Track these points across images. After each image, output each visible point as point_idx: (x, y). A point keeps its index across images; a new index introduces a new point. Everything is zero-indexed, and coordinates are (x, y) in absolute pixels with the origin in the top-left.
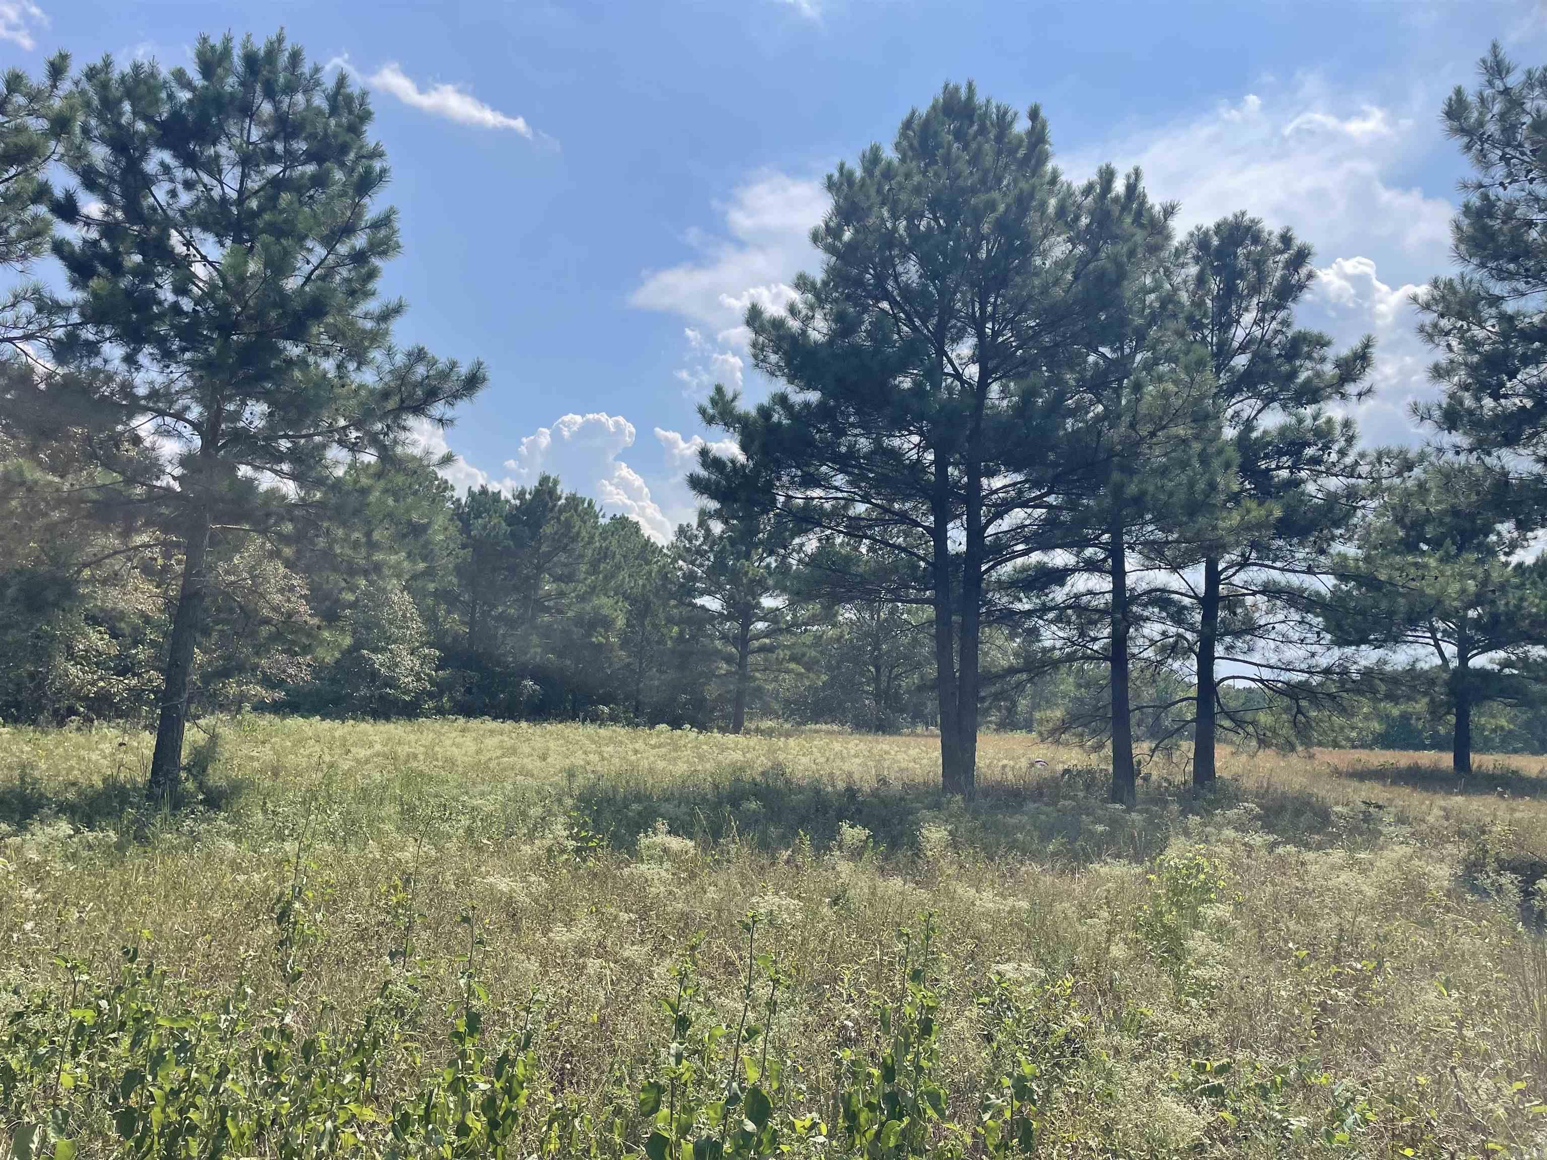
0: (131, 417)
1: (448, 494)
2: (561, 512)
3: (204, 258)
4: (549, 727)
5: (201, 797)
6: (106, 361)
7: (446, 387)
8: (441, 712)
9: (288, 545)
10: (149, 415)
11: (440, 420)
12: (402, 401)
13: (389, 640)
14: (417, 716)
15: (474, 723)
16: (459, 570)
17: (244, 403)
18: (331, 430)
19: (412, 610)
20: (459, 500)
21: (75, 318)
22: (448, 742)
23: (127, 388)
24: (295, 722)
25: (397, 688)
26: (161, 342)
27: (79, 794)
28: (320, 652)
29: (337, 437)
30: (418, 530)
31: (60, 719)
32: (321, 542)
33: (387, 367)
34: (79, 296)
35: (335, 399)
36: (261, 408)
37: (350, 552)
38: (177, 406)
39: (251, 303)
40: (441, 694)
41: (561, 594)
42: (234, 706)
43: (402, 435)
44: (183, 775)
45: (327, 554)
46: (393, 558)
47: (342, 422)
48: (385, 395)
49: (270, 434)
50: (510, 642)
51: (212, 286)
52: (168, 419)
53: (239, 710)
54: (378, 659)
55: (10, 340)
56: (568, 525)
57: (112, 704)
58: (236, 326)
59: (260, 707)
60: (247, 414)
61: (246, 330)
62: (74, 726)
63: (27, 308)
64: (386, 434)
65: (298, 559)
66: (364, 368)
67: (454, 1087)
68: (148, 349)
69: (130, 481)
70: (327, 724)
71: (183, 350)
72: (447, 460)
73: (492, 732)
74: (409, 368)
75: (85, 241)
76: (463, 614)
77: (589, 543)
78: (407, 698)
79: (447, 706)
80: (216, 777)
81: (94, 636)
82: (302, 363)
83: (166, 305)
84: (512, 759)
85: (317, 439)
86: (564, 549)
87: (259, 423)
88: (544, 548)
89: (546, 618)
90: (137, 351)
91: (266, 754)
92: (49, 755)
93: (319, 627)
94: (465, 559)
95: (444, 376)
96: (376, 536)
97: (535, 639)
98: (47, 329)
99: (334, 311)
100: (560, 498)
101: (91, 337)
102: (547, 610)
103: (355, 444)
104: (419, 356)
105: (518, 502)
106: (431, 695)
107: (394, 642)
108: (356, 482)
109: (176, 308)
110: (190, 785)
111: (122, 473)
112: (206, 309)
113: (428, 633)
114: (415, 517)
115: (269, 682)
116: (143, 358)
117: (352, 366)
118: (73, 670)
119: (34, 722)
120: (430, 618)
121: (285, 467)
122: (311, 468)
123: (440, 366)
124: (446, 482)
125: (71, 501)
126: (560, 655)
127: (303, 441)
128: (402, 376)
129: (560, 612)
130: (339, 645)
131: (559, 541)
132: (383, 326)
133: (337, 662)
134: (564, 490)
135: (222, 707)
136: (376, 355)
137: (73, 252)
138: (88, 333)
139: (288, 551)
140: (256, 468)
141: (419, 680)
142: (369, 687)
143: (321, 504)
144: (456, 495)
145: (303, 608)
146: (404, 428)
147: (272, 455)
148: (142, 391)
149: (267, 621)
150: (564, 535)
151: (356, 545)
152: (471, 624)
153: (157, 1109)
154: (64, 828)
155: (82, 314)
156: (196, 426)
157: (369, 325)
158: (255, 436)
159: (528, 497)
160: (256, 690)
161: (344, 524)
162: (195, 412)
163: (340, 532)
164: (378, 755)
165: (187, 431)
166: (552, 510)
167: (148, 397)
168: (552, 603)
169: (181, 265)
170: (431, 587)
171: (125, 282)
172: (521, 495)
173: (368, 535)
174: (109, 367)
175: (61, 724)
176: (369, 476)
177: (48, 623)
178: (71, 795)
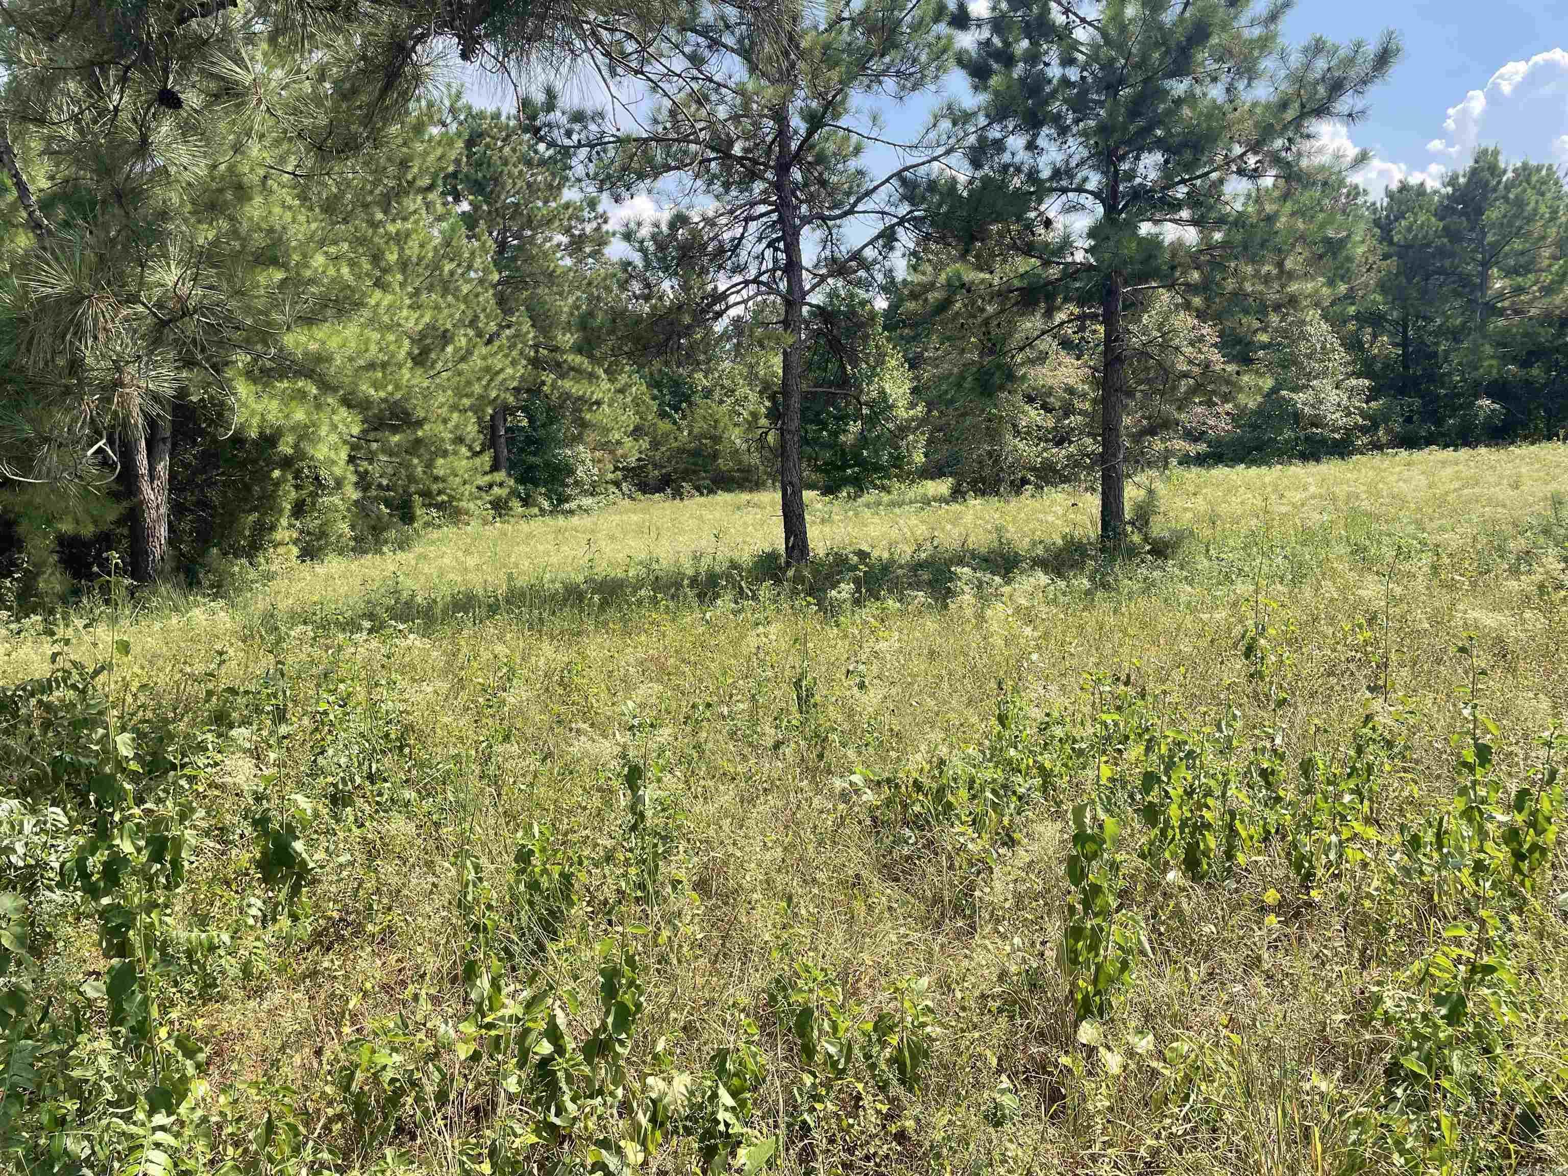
0: (1040, 201)
1: (1360, 200)
2: (1507, 188)
3: (1083, 20)
4: (1517, 451)
5: (1148, 548)
6: (1013, 154)
7: (1352, 73)
8: (1378, 447)
9: (1196, 294)
10: (1055, 195)
11: (1350, 115)
12: (1303, 106)
13: (1309, 376)
14: (1351, 453)
15: (1419, 456)
16: (1382, 287)
17: (1137, 158)
18: (1228, 161)
19: (1333, 341)
20: (1374, 204)
21: (982, 121)
22: (1394, 478)
23: (1033, 176)
24: (1220, 472)
25: (1324, 426)
26: (1057, 120)
27: (1047, 549)
28: (1242, 399)
29: (1234, 168)
30: (1334, 247)
31: (1018, 487)
32: (1230, 284)
33: (1283, 73)
34: (983, 98)
35: (1229, 127)
36: (1158, 157)
37: (1260, 288)
38: (1077, 181)
39: (1134, 50)
40: (1375, 426)
41: (1519, 290)
42: (1163, 461)
43: (1306, 146)
44: (1129, 529)
45: (1238, 295)
46: (1309, 286)
47: (1238, 150)
48: (1284, 105)
49: (1168, 183)
50: (1455, 359)
51: (1095, 47)
52: (1070, 194)
53: (1166, 466)
54: (1300, 398)
55: (935, 159)
56: (1520, 203)
57: (1056, 472)
58: (1122, 81)
59: (1186, 461)
60: (1141, 170)
61: (1131, 81)
62: (1028, 494)
63: (945, 125)
64: (1288, 149)
65: (1208, 307)
66: (1255, 83)
67: (1467, 814)
68: (1045, 130)
69: (1046, 264)
70: (1254, 470)
71: (1077, 121)
72: (1362, 159)
73: (1444, 463)
74: (1308, 66)
75: (980, 43)
76: (1391, 335)
77: (1552, 219)
78: (1337, 436)
79: (1384, 440)
80: (1158, 529)
81: (1033, 413)
82: (1190, 98)
83: (1055, 81)
84: (1477, 490)
85: (1214, 176)
86: (1517, 235)
87: (1153, 175)
88: (1490, 238)
89: (1501, 322)
90: (1035, 136)
91: (1200, 504)
92: (1014, 521)
93: (1238, 373)
94: (1390, 272)
95: (1350, 61)
96: (1289, 264)
97: (1488, 349)
98: (963, 138)
99: (1216, 30)
100: (1505, 172)
101: (998, 135)
102: (1501, 313)
103: (1256, 170)
104: (1317, 48)
105: (1450, 190)
106: (1364, 430)
107: (1315, 378)
108: (1259, 212)
109: (1065, 82)
110: (1136, 538)
111: (1040, 258)
112: (1092, 73)
113: (1354, 362)
114: (1331, 233)
115: (1193, 436)
116: (1041, 142)
117: (1241, 85)
118: (1021, 446)
119: (997, 493)
120: (1353, 344)
121: (1185, 214)
122: (1211, 208)
123: (1342, 53)
124: (1356, 187)
125: (1002, 294)
126: (1525, 364)
127: (1198, 182)
128: (1299, 80)
129: (1517, 312)
130: (1260, 389)
131: (1510, 224)
132: (1272, 27)
133: (1259, 406)
134: (1509, 162)
135: (1149, 464)
136: (1267, 64)
137: (970, 60)
138: (995, 133)
139: (1197, 301)
140: (1156, 222)
141: (1349, 414)
142: (1293, 430)
143: (1224, 245)
144: (1370, 199)
145: (1216, 356)
146: (1308, 136)
147: (1169, 204)
148: (1046, 174)
149: (1185, 375)
150: (1516, 216)
151: (1267, 280)
152: (1404, 344)
153: (1174, 807)
154: (1042, 578)
155: (987, 116)
156: (1096, 195)
157: (1257, 31)
158: (1152, 190)
159: (1462, 180)
160: (1180, 445)
161: (1252, 260)
162: (1094, 180)
163: (1249, 269)
164: (1313, 497)
165: (1088, 200)
166: (1495, 190)
167: (1051, 179)
168: (1507, 303)
169: (1063, 35)
170: (1352, 310)
171: (1019, 70)
172: (1452, 181)
173: (1280, 265)
174: (1017, 159)
175: (1018, 493)
176: (1273, 201)
177: (996, 406)
178: (1040, 551)
